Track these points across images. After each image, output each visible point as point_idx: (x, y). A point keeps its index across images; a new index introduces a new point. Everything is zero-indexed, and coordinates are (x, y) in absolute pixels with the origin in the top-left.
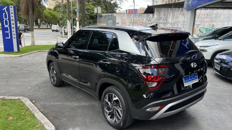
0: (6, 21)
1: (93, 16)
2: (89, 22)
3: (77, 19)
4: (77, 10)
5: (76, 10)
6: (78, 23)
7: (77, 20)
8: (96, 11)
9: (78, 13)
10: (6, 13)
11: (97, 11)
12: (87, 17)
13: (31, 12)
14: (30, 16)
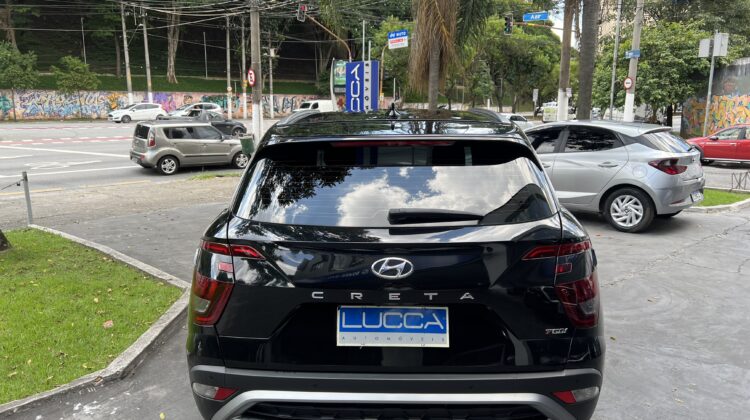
0: (355, 102)
1: (696, 70)
2: (677, 95)
3: (628, 83)
4: (631, 54)
5: (629, 55)
6: (630, 98)
7: (627, 86)
8: (703, 52)
9: (633, 65)
10: (356, 80)
11: (711, 49)
12: (668, 75)
13: (433, 74)
14: (431, 84)
